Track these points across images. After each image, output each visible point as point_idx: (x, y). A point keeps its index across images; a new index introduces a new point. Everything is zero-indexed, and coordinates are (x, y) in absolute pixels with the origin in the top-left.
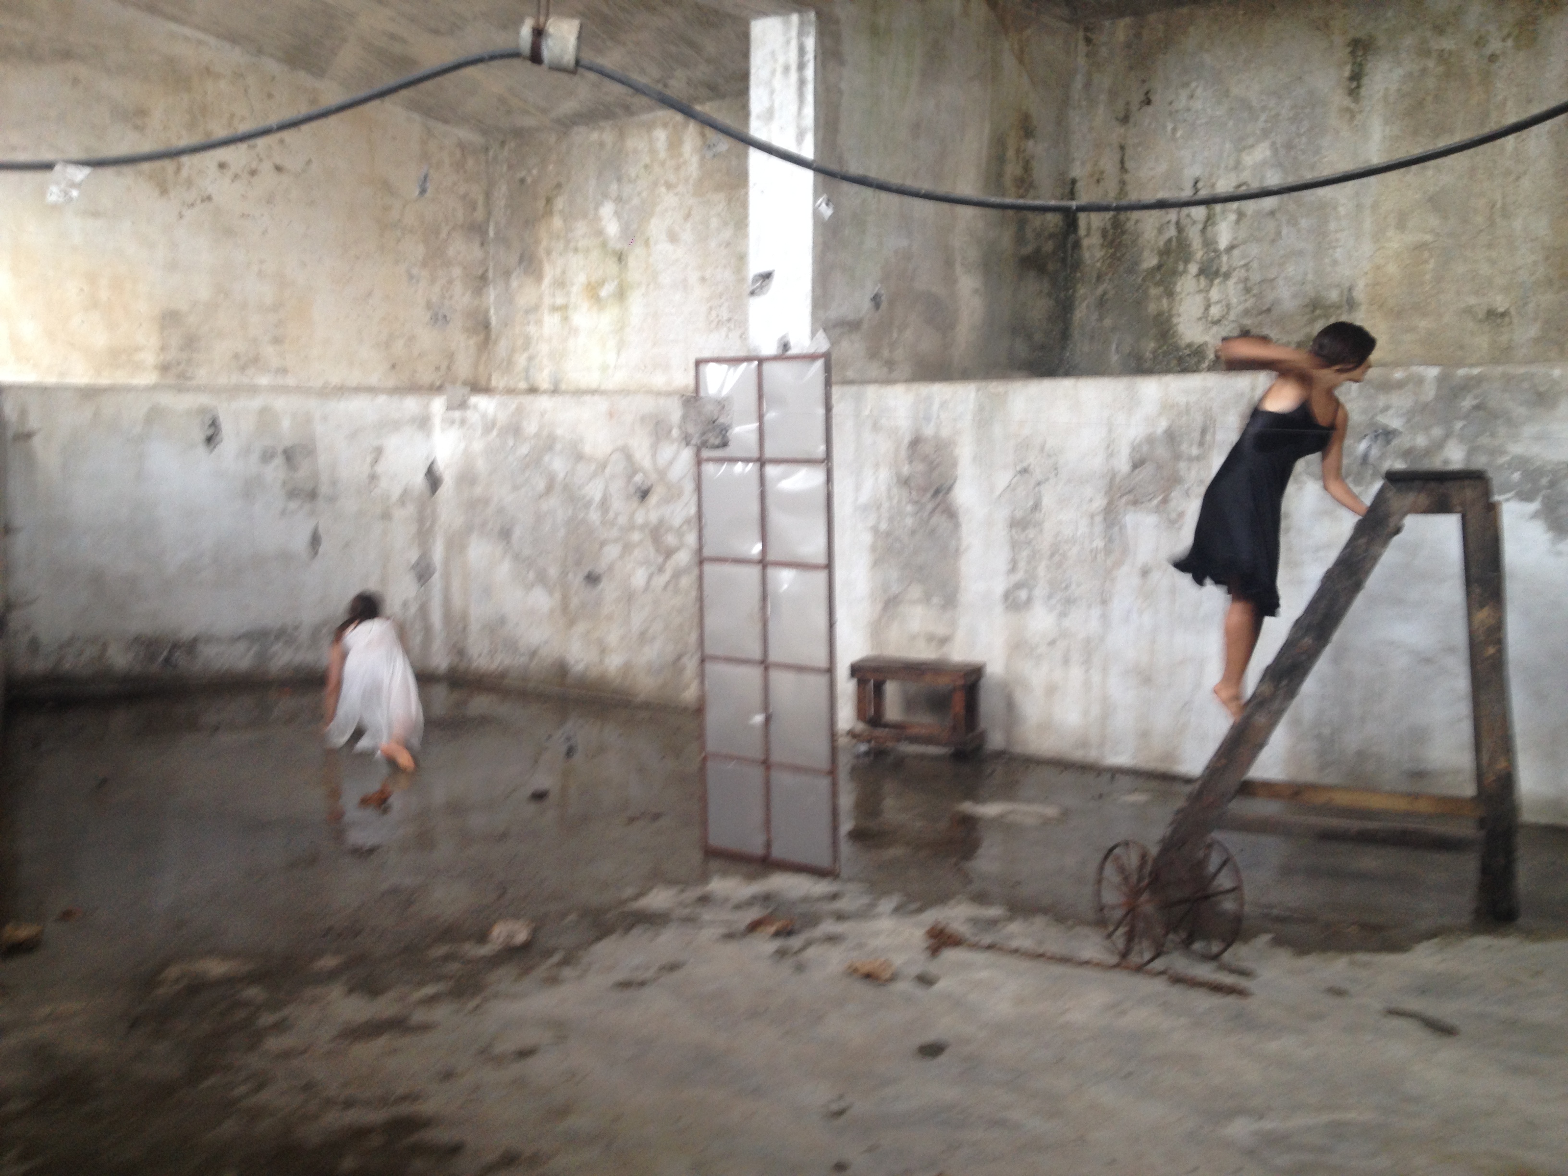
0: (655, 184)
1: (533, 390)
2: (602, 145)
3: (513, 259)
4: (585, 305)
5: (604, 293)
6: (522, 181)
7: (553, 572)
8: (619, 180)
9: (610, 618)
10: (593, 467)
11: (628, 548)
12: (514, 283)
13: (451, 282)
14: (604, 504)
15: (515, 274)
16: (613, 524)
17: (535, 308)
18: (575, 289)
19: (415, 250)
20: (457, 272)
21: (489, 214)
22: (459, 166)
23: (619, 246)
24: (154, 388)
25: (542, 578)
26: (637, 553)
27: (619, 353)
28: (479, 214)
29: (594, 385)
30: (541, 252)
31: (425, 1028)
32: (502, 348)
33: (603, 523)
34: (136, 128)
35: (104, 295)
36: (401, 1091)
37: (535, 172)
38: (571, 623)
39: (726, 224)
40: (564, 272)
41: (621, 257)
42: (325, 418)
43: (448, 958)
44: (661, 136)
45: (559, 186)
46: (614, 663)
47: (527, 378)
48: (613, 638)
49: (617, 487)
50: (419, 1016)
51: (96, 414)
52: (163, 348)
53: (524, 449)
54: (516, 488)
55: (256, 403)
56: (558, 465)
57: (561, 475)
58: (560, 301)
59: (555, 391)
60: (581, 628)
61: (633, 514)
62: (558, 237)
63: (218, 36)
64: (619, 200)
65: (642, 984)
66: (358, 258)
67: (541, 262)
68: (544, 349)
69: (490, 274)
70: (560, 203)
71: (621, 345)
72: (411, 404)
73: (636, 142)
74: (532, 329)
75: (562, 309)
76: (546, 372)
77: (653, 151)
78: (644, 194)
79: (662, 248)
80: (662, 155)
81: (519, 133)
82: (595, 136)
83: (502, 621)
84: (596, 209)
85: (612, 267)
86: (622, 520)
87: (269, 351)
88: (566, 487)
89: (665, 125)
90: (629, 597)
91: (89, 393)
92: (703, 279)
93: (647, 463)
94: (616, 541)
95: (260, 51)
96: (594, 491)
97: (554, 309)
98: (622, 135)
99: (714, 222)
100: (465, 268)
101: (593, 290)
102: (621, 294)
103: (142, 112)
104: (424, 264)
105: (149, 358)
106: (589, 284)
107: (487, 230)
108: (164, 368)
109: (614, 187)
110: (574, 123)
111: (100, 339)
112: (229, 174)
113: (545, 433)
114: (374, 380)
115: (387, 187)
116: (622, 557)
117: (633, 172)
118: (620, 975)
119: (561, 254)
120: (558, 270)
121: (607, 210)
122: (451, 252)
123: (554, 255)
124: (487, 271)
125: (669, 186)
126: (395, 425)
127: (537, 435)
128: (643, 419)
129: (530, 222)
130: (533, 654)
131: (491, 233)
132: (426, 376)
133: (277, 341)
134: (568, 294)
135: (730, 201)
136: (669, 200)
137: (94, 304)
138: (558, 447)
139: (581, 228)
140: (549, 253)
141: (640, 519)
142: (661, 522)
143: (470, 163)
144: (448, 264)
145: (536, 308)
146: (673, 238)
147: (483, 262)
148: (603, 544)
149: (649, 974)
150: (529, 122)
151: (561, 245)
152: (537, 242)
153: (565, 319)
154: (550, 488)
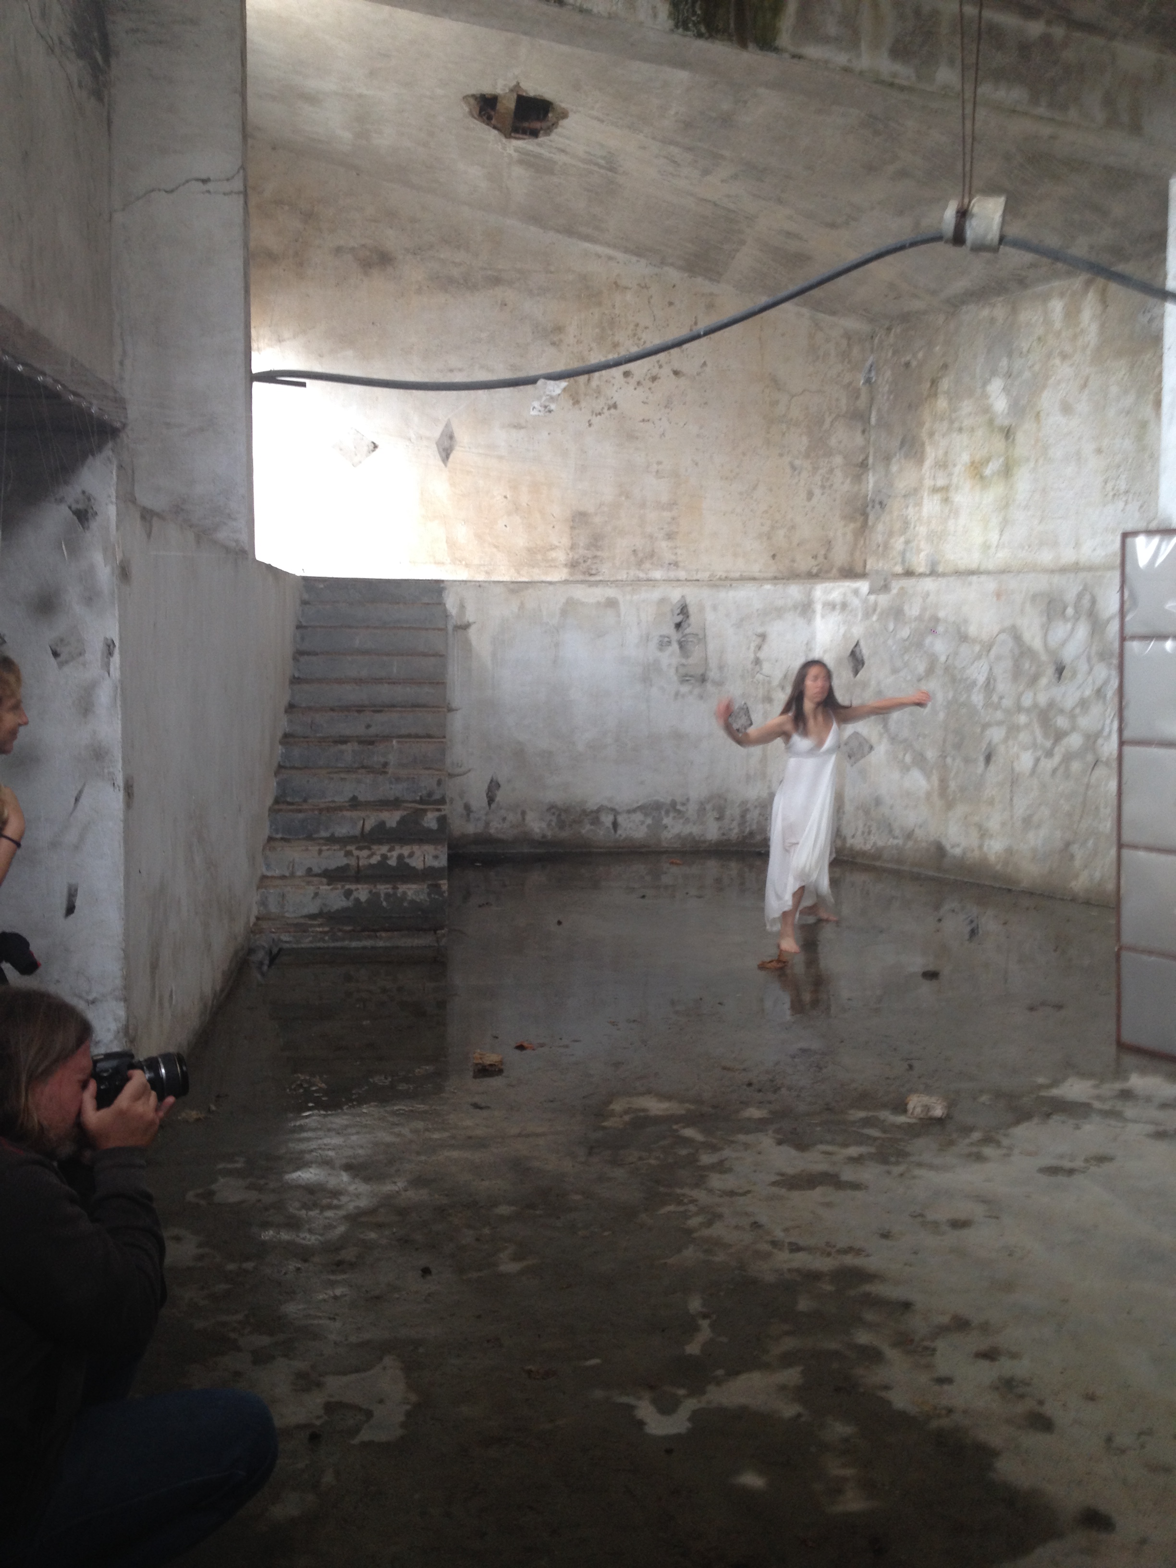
0: (1049, 356)
1: (909, 573)
2: (992, 321)
3: (896, 443)
4: (967, 485)
5: (987, 471)
6: (907, 365)
7: (931, 754)
8: (1010, 355)
9: (991, 802)
10: (977, 648)
11: (1013, 730)
12: (894, 468)
13: (831, 471)
14: (989, 685)
15: (894, 460)
16: (997, 707)
17: (914, 493)
18: (957, 470)
19: (799, 441)
20: (838, 460)
21: (872, 400)
22: (845, 356)
23: (1006, 423)
24: (566, 582)
25: (920, 761)
26: (1024, 737)
27: (1002, 532)
28: (862, 403)
29: (974, 566)
30: (924, 435)
31: (856, 1186)
32: (878, 534)
33: (986, 705)
34: (553, 344)
35: (524, 498)
36: (842, 1244)
37: (920, 355)
38: (950, 805)
39: (1126, 392)
40: (946, 453)
41: (1008, 433)
42: (715, 608)
43: (867, 1122)
44: (1057, 306)
45: (945, 366)
46: (995, 847)
47: (903, 562)
48: (994, 824)
49: (1003, 670)
50: (848, 1174)
51: (522, 606)
52: (573, 547)
53: (905, 632)
54: (895, 671)
55: (656, 594)
56: (940, 647)
57: (943, 659)
58: (940, 482)
59: (933, 573)
60: (960, 810)
61: (1019, 696)
62: (942, 419)
63: (626, 251)
64: (1009, 375)
65: (1071, 1172)
66: (744, 454)
67: (923, 445)
68: (922, 530)
69: (871, 460)
70: (945, 384)
71: (1005, 524)
72: (795, 591)
73: (1030, 315)
74: (911, 511)
75: (944, 492)
76: (922, 555)
77: (1047, 322)
78: (1037, 368)
79: (1054, 420)
80: (1058, 325)
81: (905, 317)
82: (985, 312)
83: (878, 802)
84: (984, 385)
85: (998, 443)
86: (1007, 703)
87: (663, 545)
88: (947, 669)
89: (1062, 295)
90: (1014, 780)
91: (516, 588)
92: (1099, 451)
93: (1037, 644)
94: (1000, 723)
95: (663, 262)
96: (978, 673)
97: (935, 490)
98: (1014, 311)
99: (1114, 390)
100: (845, 457)
101: (976, 470)
102: (1007, 471)
103: (559, 329)
104: (807, 456)
105: (561, 556)
106: (973, 463)
107: (869, 418)
108: (573, 565)
109: (1004, 362)
110: (963, 302)
111: (521, 541)
112: (633, 381)
113: (927, 615)
114: (755, 569)
115: (776, 383)
116: (1006, 740)
117: (1025, 346)
118: (1049, 1161)
119: (944, 436)
120: (941, 452)
121: (996, 386)
122: (833, 442)
123: (937, 437)
124: (867, 458)
125: (1064, 357)
126: (779, 612)
127: (919, 618)
128: (1034, 598)
129: (913, 407)
130: (909, 835)
131: (873, 420)
132: (804, 563)
133: (670, 536)
134: (950, 475)
135: (1132, 367)
136: (1064, 371)
137: (516, 508)
138: (940, 629)
139: (967, 407)
140: (931, 434)
141: (1027, 701)
142: (1051, 704)
143: (856, 351)
144: (829, 454)
145: (916, 491)
146: (1067, 409)
147: (864, 449)
148: (985, 726)
149: (1079, 1163)
150: (917, 305)
151: (945, 424)
152: (921, 424)
153: (946, 500)
154: (930, 671)
